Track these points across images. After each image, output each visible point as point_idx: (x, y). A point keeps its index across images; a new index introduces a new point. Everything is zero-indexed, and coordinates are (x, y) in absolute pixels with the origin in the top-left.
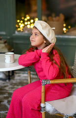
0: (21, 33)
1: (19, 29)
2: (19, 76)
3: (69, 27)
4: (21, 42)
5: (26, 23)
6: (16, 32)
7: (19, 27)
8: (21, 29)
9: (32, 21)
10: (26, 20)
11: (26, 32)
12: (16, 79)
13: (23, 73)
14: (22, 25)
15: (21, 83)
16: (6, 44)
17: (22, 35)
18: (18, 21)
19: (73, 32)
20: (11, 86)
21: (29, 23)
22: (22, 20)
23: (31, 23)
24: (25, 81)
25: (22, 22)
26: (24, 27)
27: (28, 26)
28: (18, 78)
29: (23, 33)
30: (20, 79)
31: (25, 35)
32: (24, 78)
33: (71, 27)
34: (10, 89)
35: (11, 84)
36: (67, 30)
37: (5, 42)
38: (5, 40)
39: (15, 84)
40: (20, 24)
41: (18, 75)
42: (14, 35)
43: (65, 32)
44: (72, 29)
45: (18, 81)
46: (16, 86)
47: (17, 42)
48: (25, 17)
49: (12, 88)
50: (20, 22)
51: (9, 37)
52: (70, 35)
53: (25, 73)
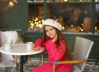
0: (32, 30)
1: (30, 27)
2: (31, 61)
3: (67, 26)
4: (32, 36)
5: (35, 23)
6: (29, 30)
7: (31, 26)
8: (32, 27)
9: (40, 22)
10: (35, 21)
11: (36, 29)
12: (29, 63)
13: (33, 59)
14: (32, 25)
15: (32, 66)
16: (22, 38)
17: (33, 31)
18: (30, 22)
19: (69, 30)
20: (25, 68)
21: (38, 23)
22: (33, 21)
23: (39, 23)
24: (35, 65)
25: (32, 22)
26: (34, 26)
27: (37, 25)
28: (30, 62)
29: (34, 30)
30: (31, 63)
31: (35, 32)
32: (34, 62)
33: (68, 26)
34: (25, 70)
35: (26, 67)
36: (65, 28)
37: (21, 37)
38: (21, 35)
39: (28, 66)
40: (31, 24)
41: (29, 60)
42: (27, 31)
43: (63, 30)
44: (69, 27)
45: (30, 64)
46: (29, 68)
47: (30, 36)
48: (35, 19)
49: (27, 69)
50: (31, 22)
51: (23, 33)
52: (67, 32)
53: (35, 59)
